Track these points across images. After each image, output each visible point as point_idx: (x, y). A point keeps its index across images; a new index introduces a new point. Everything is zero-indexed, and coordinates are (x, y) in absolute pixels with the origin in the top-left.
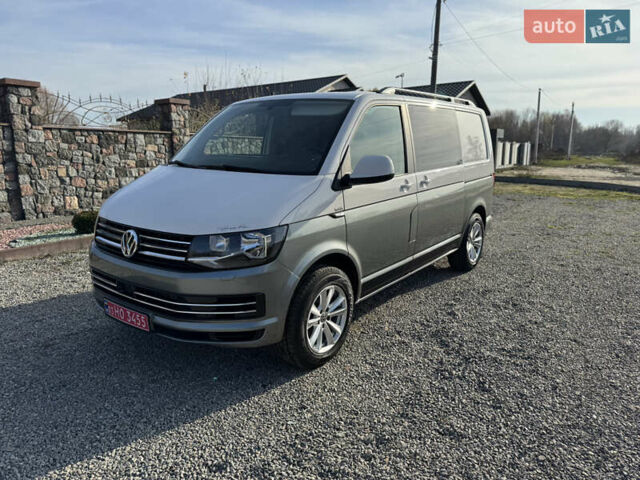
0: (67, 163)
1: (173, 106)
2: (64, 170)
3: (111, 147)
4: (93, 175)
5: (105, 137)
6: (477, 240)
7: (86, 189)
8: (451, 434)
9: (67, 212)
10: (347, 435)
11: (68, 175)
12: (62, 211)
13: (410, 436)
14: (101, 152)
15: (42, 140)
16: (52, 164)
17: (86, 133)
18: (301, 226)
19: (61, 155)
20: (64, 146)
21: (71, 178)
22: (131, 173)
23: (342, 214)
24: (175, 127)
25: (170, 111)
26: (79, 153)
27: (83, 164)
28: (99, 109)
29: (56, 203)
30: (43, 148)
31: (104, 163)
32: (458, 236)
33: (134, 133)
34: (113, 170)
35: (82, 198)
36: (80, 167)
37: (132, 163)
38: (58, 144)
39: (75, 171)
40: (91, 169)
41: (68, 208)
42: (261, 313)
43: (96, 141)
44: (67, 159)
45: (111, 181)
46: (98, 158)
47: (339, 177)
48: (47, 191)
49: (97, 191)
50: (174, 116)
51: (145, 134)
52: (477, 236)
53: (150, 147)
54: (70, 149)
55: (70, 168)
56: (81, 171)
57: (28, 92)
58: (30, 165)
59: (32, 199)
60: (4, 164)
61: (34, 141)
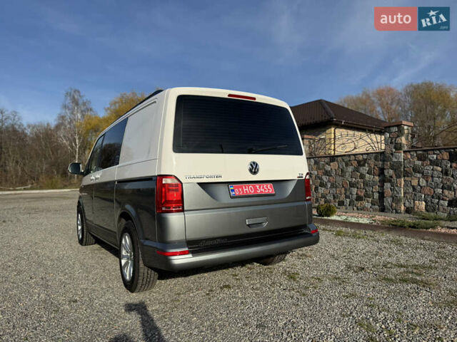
0: (419, 175)
2: (417, 181)
4: (440, 186)
7: (433, 197)
11: (419, 185)
14: (451, 167)
15: (402, 160)
16: (408, 176)
20: (419, 163)
21: (421, 187)
26: (430, 168)
27: (432, 177)
29: (407, 204)
35: (429, 203)
36: (430, 179)
38: (414, 162)
39: (425, 182)
40: (439, 181)
41: (416, 209)
43: (446, 158)
44: (419, 172)
46: (447, 171)
49: (443, 199)
54: (423, 165)
55: (421, 180)
56: (430, 182)
57: (395, 129)
58: (391, 177)
59: (390, 200)
60: (379, 176)
61: (396, 160)
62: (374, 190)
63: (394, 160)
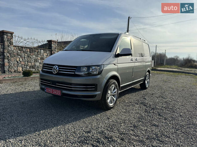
0: (20, 57)
1: (52, 42)
2: (19, 59)
3: (33, 53)
4: (27, 61)
5: (32, 50)
6: (148, 80)
7: (25, 65)
8: (154, 125)
9: (18, 72)
10: (124, 125)
11: (19, 60)
12: (17, 72)
13: (143, 126)
14: (30, 54)
15: (13, 49)
16: (15, 57)
17: (26, 48)
18: (107, 66)
19: (18, 55)
20: (19, 52)
21: (20, 62)
22: (38, 61)
23: (117, 64)
24: (53, 48)
25: (52, 44)
26: (24, 54)
27: (24, 58)
28: (31, 42)
29: (15, 69)
30: (13, 52)
31: (31, 58)
32: (144, 78)
33: (40, 49)
34: (33, 60)
35: (23, 68)
36: (23, 58)
37: (39, 58)
38: (17, 51)
39: (22, 59)
40: (27, 59)
41: (18, 71)
42: (96, 90)
43: (29, 51)
44: (19, 56)
45: (32, 63)
46: (29, 56)
47: (116, 54)
48: (13, 65)
49: (28, 66)
50: (53, 45)
51: (44, 50)
52: (148, 79)
53: (45, 54)
54: (21, 53)
55: (20, 58)
56: (23, 60)
57: (10, 35)
58: (8, 57)
59: (8, 67)
63: (9, 49)
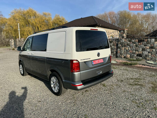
3: (142, 43)
5: (140, 40)
9: (126, 58)
14: (138, 44)
16: (125, 47)
17: (135, 39)
21: (129, 50)
22: (147, 50)
26: (132, 44)
29: (125, 55)
31: (138, 47)
33: (150, 38)
34: (141, 49)
35: (131, 55)
37: (148, 47)
38: (127, 42)
45: (140, 52)
49: (135, 54)
56: (132, 49)
57: (122, 31)
58: (120, 47)
59: (119, 54)
60: (116, 46)
61: (122, 41)
62: (114, 51)
63: (121, 41)
